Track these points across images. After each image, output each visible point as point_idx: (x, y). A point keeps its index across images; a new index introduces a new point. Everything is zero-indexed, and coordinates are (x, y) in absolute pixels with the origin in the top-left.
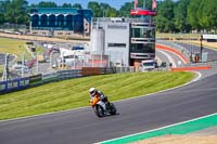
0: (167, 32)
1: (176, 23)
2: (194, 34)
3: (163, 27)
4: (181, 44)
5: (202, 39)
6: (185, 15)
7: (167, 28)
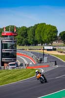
0: (23, 45)
1: (29, 40)
2: (39, 46)
3: (21, 42)
4: (32, 52)
5: (44, 49)
6: (34, 35)
7: (23, 43)
